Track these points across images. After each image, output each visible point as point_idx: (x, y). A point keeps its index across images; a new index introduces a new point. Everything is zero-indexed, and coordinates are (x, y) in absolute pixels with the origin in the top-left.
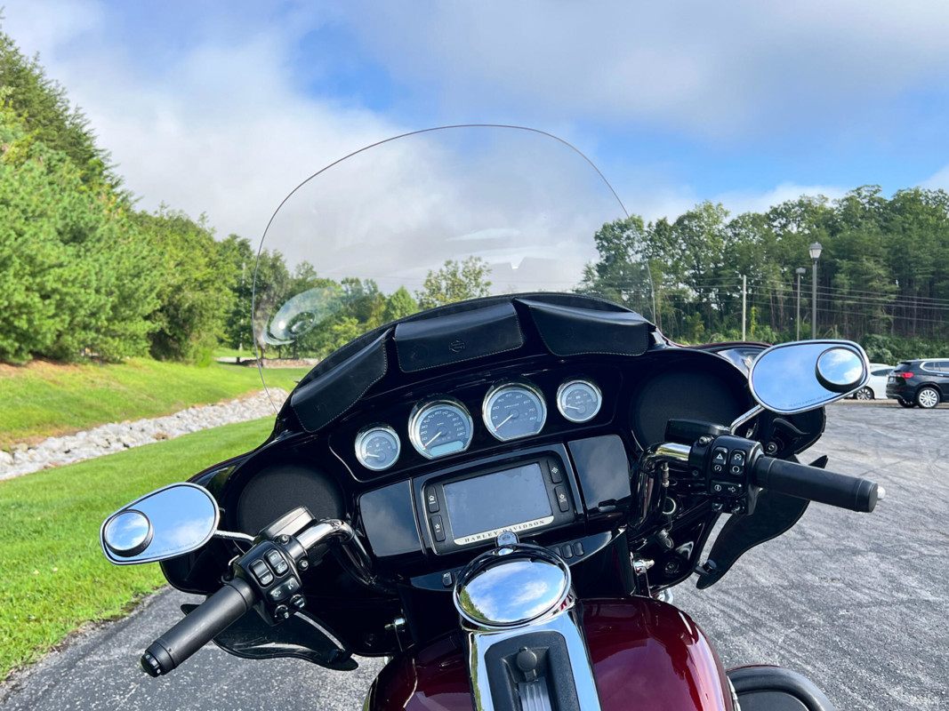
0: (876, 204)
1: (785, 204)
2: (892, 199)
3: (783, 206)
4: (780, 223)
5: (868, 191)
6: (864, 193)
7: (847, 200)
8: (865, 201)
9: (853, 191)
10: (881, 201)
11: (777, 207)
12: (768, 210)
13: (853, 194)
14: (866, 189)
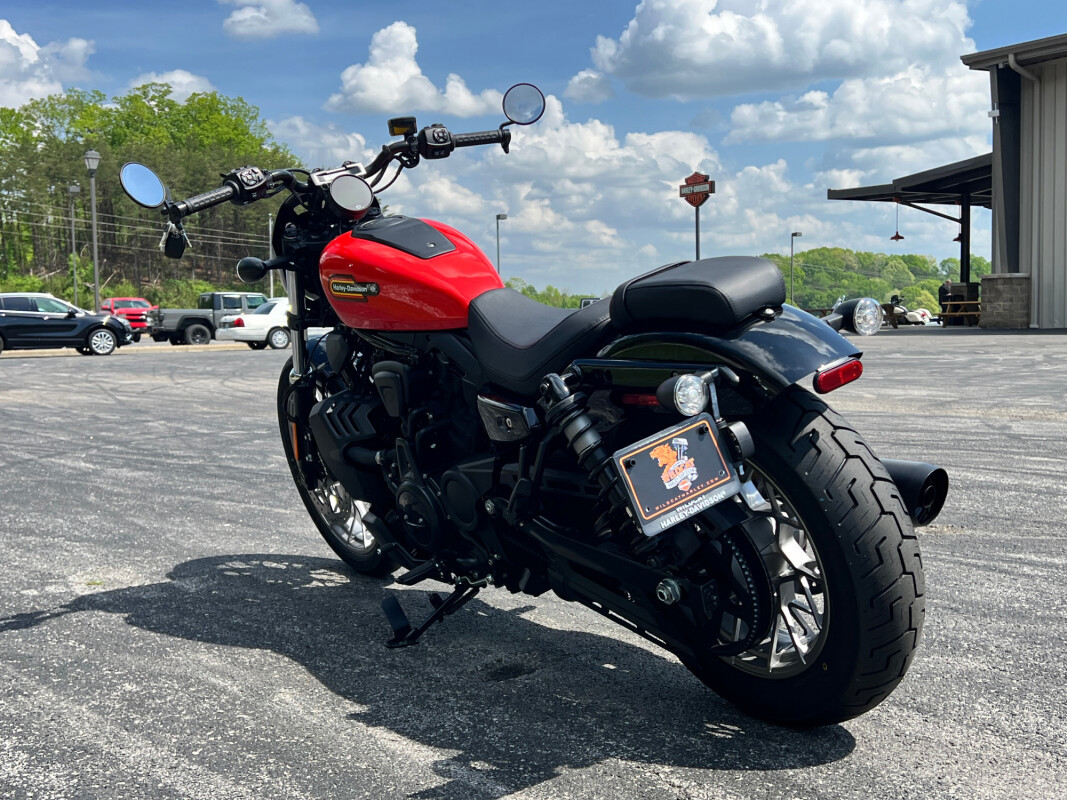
0: (167, 110)
1: (50, 98)
2: (186, 104)
3: (47, 100)
4: (43, 124)
5: (156, 91)
6: (152, 93)
7: (132, 99)
8: (153, 103)
9: (138, 89)
10: (171, 105)
11: (39, 100)
12: (28, 103)
13: (138, 93)
14: (154, 88)
